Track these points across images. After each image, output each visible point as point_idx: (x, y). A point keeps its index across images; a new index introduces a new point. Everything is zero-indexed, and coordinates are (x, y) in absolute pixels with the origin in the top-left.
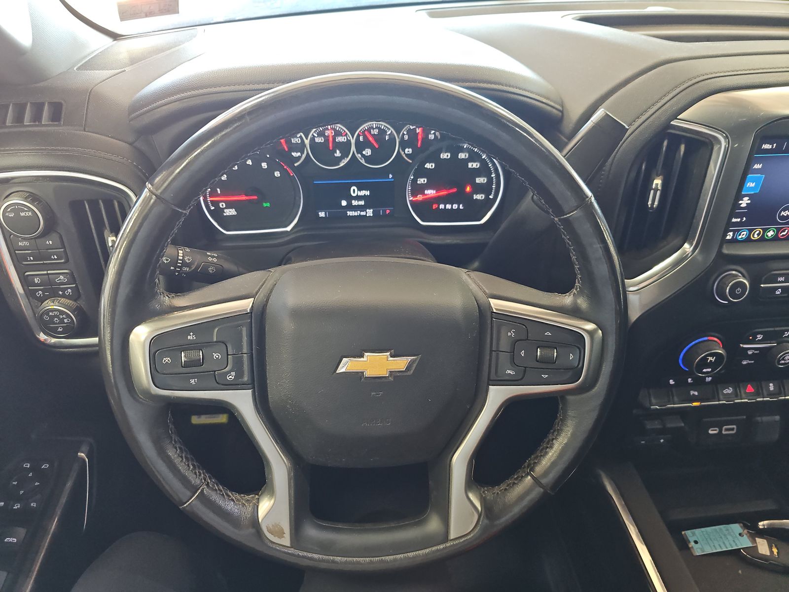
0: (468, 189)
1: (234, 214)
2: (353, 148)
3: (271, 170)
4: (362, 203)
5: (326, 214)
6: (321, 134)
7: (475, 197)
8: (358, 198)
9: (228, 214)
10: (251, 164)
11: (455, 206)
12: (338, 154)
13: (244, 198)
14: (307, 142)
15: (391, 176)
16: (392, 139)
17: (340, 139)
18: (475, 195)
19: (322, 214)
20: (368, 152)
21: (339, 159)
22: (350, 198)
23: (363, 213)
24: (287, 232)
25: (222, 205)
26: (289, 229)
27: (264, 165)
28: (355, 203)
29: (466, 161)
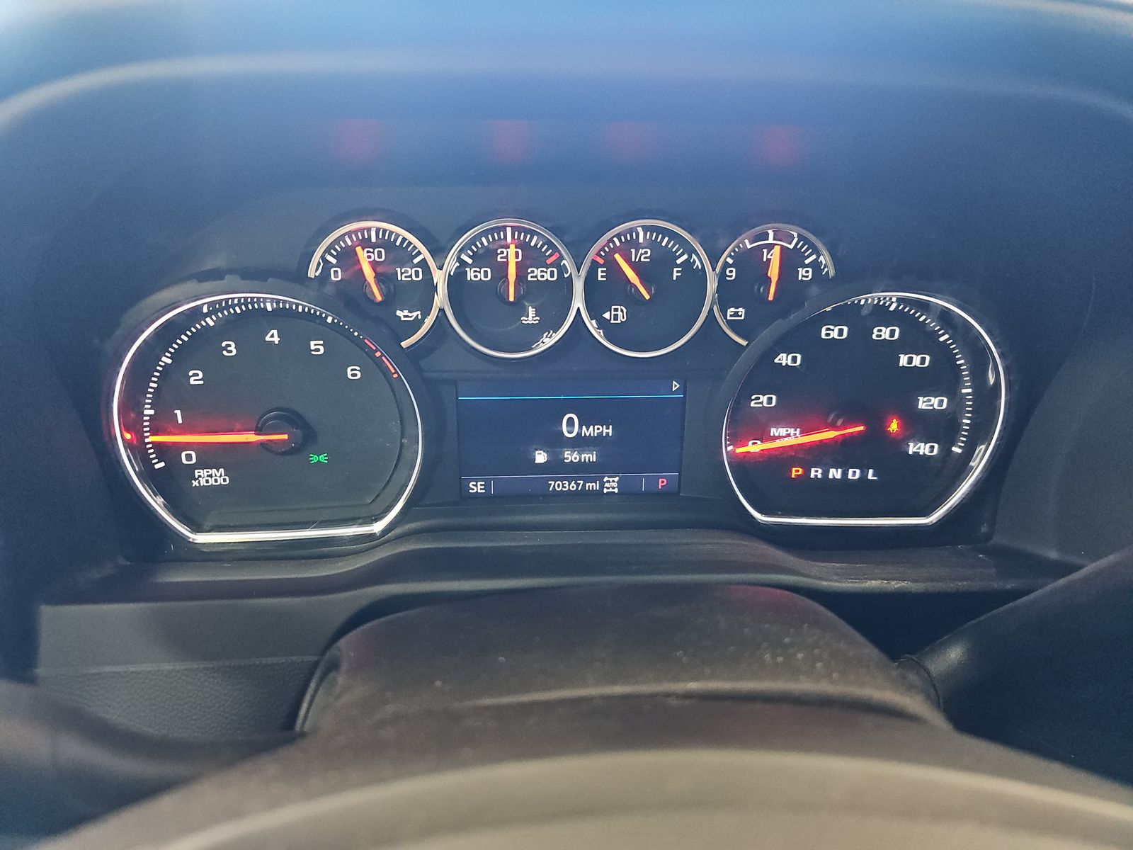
0: (894, 426)
1: (220, 481)
2: (578, 303)
3: (335, 360)
4: (590, 457)
5: (487, 487)
6: (484, 257)
7: (912, 448)
8: (580, 443)
9: (203, 482)
10: (276, 340)
11: (854, 474)
12: (531, 317)
13: (252, 437)
14: (440, 278)
15: (676, 386)
16: (695, 278)
17: (539, 274)
18: (911, 445)
19: (477, 487)
20: (618, 314)
21: (535, 333)
22: (556, 442)
23: (593, 486)
24: (371, 536)
25: (188, 458)
26: (378, 527)
27: (317, 346)
28: (571, 456)
29: (892, 349)
